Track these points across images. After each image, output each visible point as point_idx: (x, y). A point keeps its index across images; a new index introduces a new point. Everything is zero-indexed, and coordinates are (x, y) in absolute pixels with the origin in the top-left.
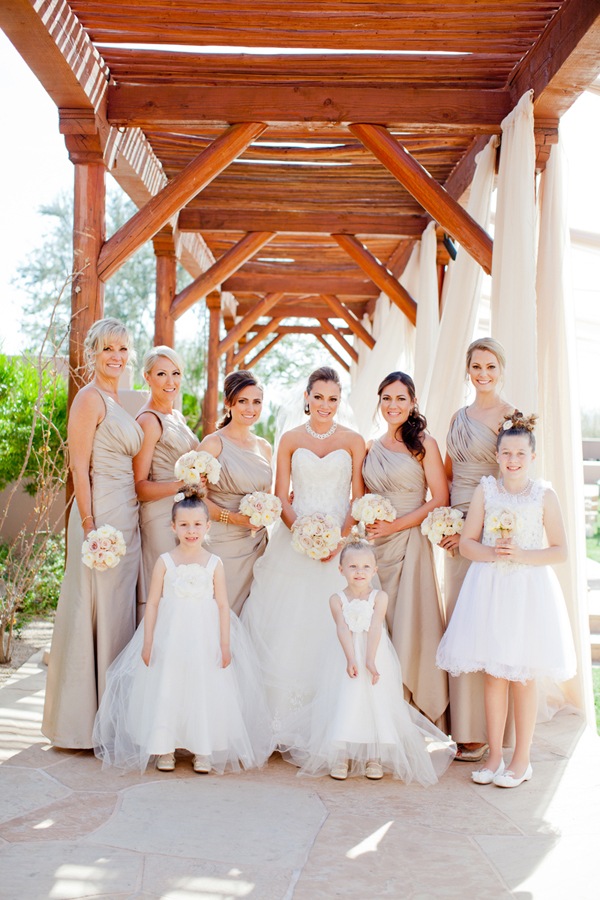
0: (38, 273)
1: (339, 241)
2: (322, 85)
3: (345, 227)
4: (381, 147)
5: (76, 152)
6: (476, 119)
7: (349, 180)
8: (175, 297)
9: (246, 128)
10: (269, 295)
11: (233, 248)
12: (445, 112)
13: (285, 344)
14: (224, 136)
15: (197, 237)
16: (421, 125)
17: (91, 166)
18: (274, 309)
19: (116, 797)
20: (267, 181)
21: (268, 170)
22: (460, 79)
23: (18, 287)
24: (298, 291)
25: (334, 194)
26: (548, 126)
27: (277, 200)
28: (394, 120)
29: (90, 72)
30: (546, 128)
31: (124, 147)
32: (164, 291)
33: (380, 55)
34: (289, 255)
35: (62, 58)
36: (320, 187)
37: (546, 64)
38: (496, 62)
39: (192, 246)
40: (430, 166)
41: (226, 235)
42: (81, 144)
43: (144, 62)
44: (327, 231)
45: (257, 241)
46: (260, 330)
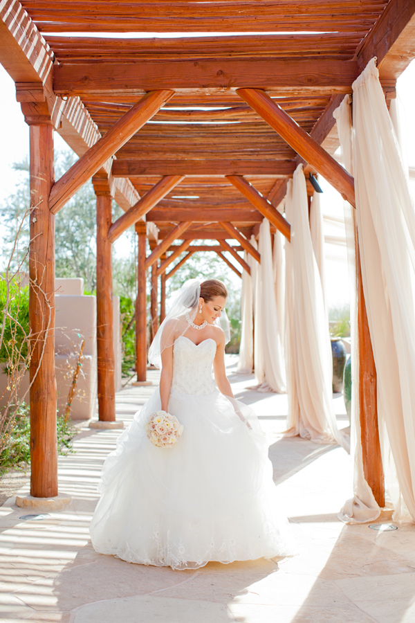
1: (232, 181)
2: (215, 60)
3: (235, 170)
4: (261, 105)
5: (30, 116)
6: (333, 82)
7: (237, 135)
8: (111, 225)
9: (159, 94)
10: (181, 223)
11: (152, 189)
12: (309, 78)
13: (195, 260)
14: (143, 100)
15: (127, 181)
16: (291, 88)
17: (42, 127)
18: (185, 234)
19: (69, 615)
20: (176, 137)
21: (177, 128)
22: (319, 53)
24: (203, 219)
25: (227, 145)
26: (388, 85)
27: (185, 152)
28: (270, 84)
29: (38, 54)
31: (67, 112)
32: (103, 222)
33: (258, 36)
34: (195, 193)
35: (14, 41)
36: (216, 140)
37: (386, 36)
39: (121, 186)
41: (147, 178)
42: (34, 110)
43: (80, 47)
44: (223, 174)
45: (171, 182)
46: (176, 249)
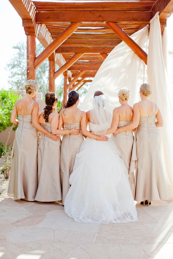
0: (12, 66)
1: (102, 55)
2: (98, 11)
3: (104, 51)
4: (115, 29)
5: (27, 32)
6: (143, 20)
7: (105, 38)
8: (55, 73)
9: (76, 24)
10: (81, 71)
11: (72, 58)
12: (134, 18)
13: (86, 85)
14: (70, 26)
15: (61, 55)
16: (127, 22)
17: (31, 36)
18: (83, 75)
19: (45, 215)
20: (81, 38)
21: (82, 35)
22: (138, 8)
23: (7, 70)
24: (90, 70)
25: (101, 42)
26: (164, 22)
27: (84, 44)
28: (119, 21)
29: (31, 9)
30: (163, 22)
31: (40, 30)
32: (52, 71)
33: (114, 2)
34: (87, 59)
35: (24, 5)
36: (97, 40)
37: (163, 4)
38: (148, 3)
39: (60, 58)
40: (129, 33)
41: (69, 54)
42: (29, 30)
43: (46, 5)
44: (99, 53)
45: (79, 56)
46: (79, 81)
